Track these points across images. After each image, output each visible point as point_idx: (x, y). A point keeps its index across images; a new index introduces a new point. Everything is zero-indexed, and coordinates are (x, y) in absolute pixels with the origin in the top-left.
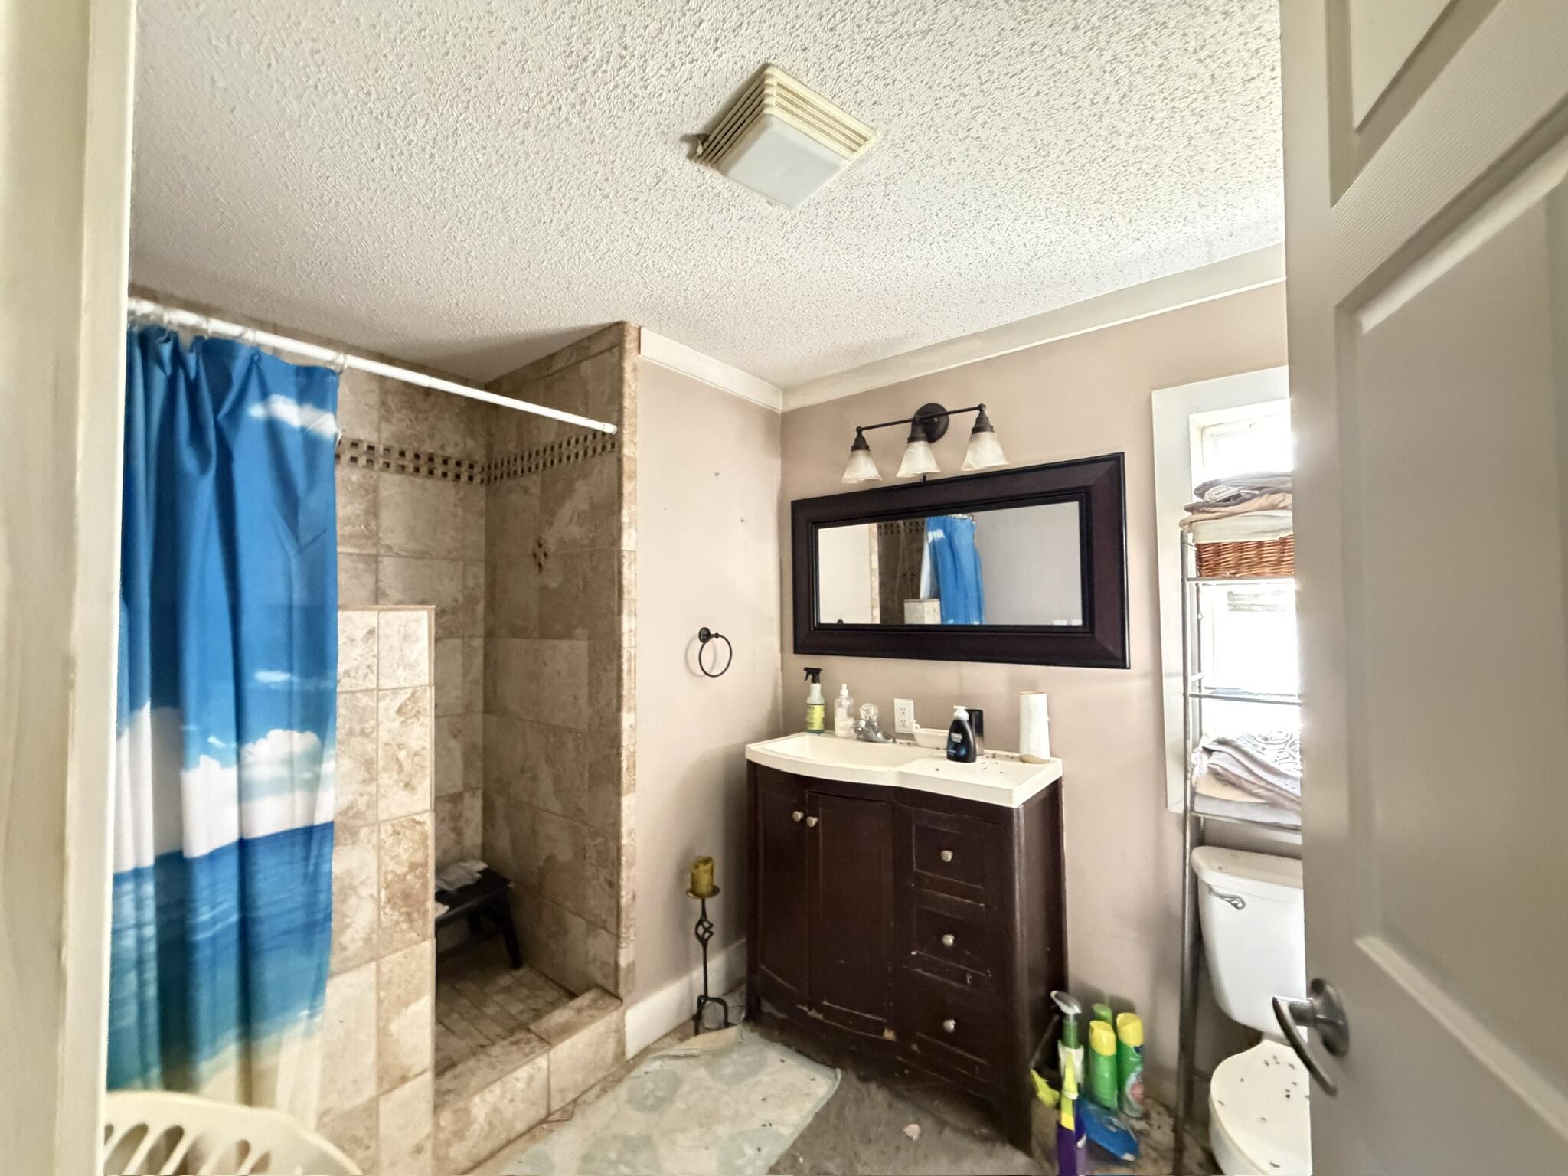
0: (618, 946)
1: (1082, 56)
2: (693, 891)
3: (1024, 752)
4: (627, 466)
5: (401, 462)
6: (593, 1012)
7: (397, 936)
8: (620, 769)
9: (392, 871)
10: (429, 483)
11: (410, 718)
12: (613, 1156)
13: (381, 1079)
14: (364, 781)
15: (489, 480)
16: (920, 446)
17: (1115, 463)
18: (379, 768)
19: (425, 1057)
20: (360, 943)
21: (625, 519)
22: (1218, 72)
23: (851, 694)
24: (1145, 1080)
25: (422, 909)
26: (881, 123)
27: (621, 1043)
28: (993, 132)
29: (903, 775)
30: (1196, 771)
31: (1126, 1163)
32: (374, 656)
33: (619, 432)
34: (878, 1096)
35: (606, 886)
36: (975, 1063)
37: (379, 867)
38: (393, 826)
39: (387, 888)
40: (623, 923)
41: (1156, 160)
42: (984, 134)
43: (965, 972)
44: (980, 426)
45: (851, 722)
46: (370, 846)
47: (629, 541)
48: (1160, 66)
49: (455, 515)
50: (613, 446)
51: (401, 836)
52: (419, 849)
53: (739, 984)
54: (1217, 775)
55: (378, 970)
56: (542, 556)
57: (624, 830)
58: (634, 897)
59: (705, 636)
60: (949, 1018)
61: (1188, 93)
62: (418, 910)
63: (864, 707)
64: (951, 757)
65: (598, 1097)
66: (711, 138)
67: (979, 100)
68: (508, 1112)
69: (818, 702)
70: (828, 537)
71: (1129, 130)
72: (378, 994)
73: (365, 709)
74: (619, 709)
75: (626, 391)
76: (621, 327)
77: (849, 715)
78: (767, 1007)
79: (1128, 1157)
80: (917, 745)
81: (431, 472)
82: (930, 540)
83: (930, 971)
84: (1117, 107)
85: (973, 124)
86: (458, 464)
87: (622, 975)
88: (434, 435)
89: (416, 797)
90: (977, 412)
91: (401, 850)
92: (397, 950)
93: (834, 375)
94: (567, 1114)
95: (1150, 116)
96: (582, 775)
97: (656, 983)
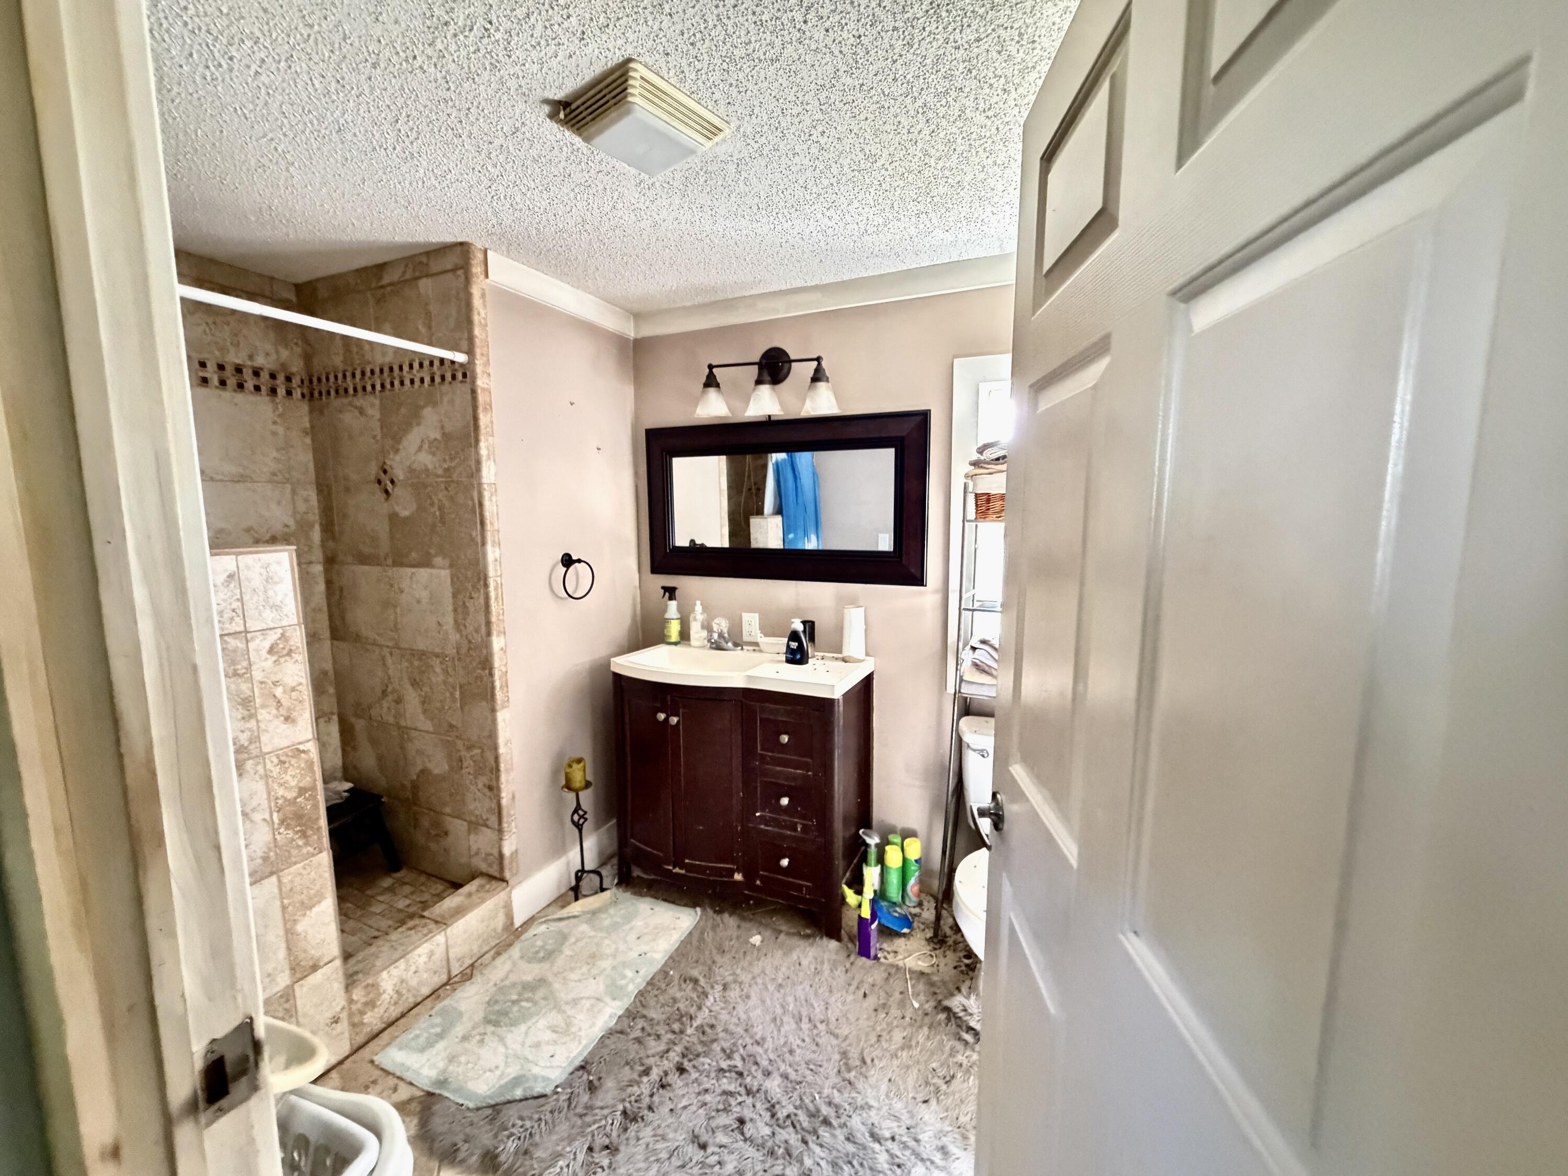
0: (501, 839)
1: (900, 99)
2: (568, 786)
3: (846, 653)
4: (481, 398)
5: (201, 374)
6: (482, 895)
7: (294, 852)
8: (493, 688)
9: (282, 796)
10: (240, 397)
11: (283, 656)
12: (515, 997)
13: (293, 969)
14: (243, 718)
15: (312, 394)
16: (765, 389)
17: (922, 419)
18: (257, 705)
19: (334, 949)
20: (259, 861)
21: (483, 452)
22: (1001, 127)
23: (705, 609)
24: (921, 881)
25: (316, 827)
26: (734, 119)
27: (510, 917)
28: (831, 139)
29: (750, 678)
30: (964, 665)
31: (904, 935)
32: (238, 600)
33: (471, 362)
34: (730, 921)
35: (486, 790)
36: (802, 886)
37: (269, 793)
38: (278, 756)
39: (278, 812)
40: (505, 820)
41: (958, 178)
42: (823, 141)
43: (796, 823)
44: (818, 376)
45: (705, 634)
46: (257, 777)
47: (488, 473)
48: (960, 116)
49: (274, 434)
50: (465, 375)
51: (287, 765)
52: (306, 775)
53: (610, 857)
54: (978, 667)
55: (279, 881)
56: (388, 483)
57: (501, 741)
58: (513, 797)
59: (568, 561)
60: (784, 857)
61: (981, 138)
62: (312, 829)
63: (716, 621)
64: (789, 661)
65: (494, 959)
66: (573, 107)
67: (819, 116)
68: (413, 983)
69: (675, 617)
70: (681, 466)
71: (938, 155)
72: (282, 902)
73: (235, 651)
74: (489, 634)
75: (476, 318)
76: (465, 248)
77: (703, 627)
78: (636, 872)
79: (905, 930)
80: (761, 651)
81: (241, 386)
82: (774, 461)
83: (770, 826)
84: (928, 138)
85: (813, 131)
86: (273, 376)
87: (506, 862)
88: (238, 343)
89: (299, 728)
90: (815, 363)
91: (288, 778)
92: (295, 863)
93: (685, 308)
94: (468, 975)
95: (953, 148)
96: (452, 694)
97: (538, 865)
